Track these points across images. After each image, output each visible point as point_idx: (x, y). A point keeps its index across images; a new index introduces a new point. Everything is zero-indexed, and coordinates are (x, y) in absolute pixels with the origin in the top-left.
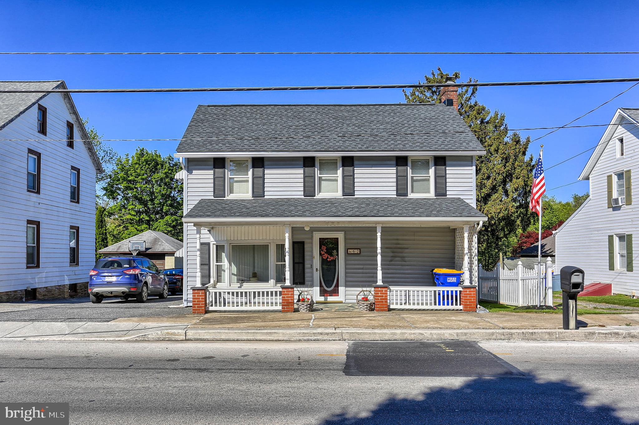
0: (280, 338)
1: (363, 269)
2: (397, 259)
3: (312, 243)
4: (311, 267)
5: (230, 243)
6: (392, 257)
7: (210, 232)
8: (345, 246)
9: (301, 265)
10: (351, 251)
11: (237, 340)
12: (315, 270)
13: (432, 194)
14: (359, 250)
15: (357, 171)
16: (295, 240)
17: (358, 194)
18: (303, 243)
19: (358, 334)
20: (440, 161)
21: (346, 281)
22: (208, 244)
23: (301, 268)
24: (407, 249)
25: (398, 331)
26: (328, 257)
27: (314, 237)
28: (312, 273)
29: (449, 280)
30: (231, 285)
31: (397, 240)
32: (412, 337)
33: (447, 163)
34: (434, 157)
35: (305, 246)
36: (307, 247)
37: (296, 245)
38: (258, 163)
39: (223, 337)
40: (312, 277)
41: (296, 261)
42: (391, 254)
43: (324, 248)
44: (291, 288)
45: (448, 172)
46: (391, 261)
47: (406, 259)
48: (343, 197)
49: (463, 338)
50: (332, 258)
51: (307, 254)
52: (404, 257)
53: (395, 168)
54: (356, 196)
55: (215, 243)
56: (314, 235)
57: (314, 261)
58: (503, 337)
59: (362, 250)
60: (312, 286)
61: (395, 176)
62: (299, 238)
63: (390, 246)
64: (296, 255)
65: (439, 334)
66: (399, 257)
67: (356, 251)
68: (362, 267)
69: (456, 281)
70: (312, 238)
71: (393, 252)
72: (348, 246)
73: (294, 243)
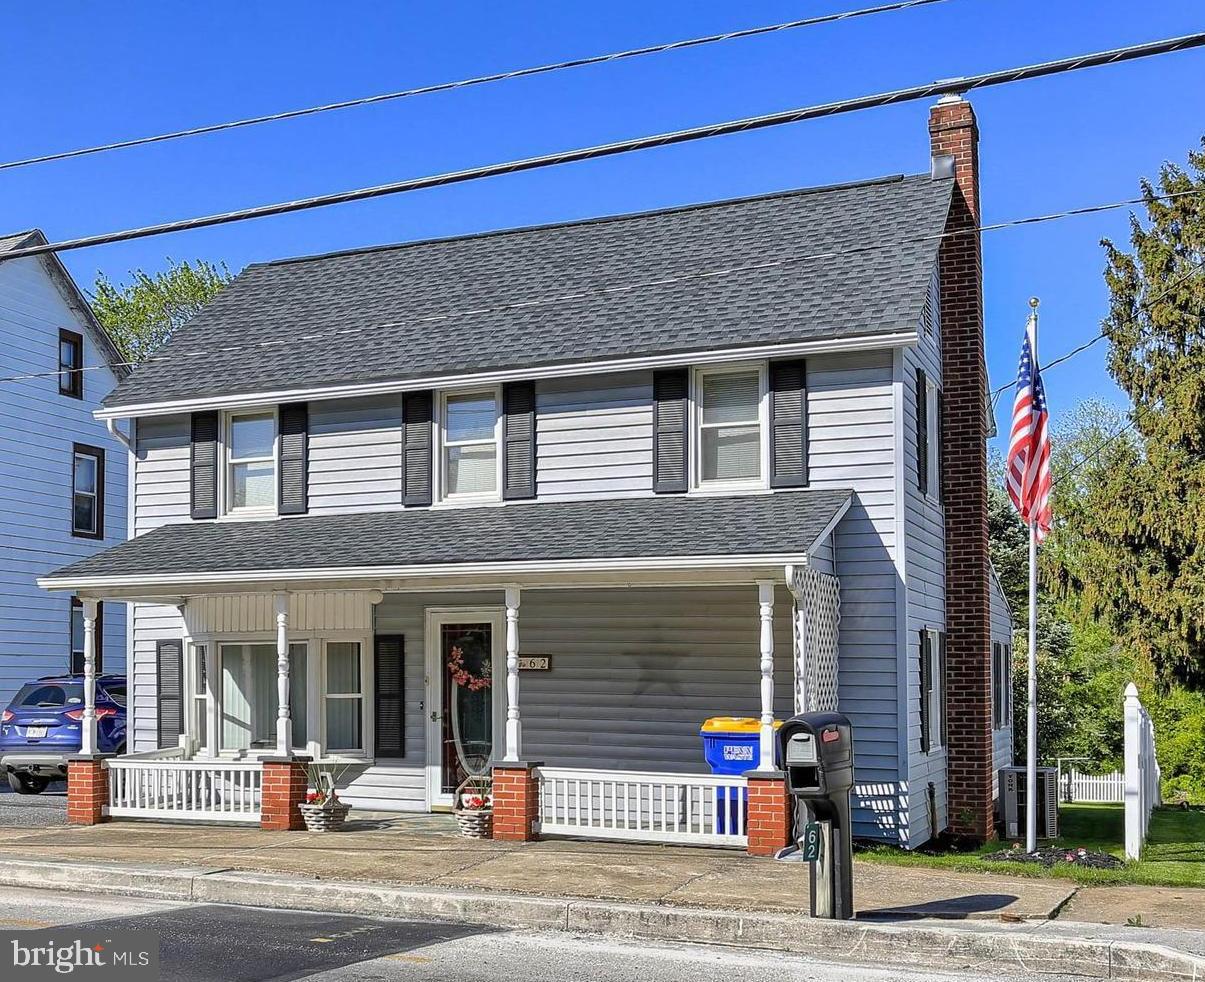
1: (557, 715)
2: (658, 686)
3: (422, 639)
4: (422, 708)
5: (218, 642)
6: (641, 680)
7: (183, 612)
9: (395, 702)
12: (428, 715)
13: (761, 485)
14: (547, 659)
15: (545, 422)
16: (381, 632)
17: (547, 494)
18: (398, 641)
20: (789, 374)
22: (179, 643)
23: (396, 710)
24: (685, 654)
26: (468, 680)
27: (428, 623)
28: (423, 725)
29: (730, 753)
30: (221, 755)
31: (657, 627)
33: (811, 378)
34: (770, 363)
35: (407, 649)
36: (409, 649)
37: (383, 645)
38: (293, 419)
40: (423, 736)
41: (384, 690)
42: (638, 672)
43: (457, 652)
45: (813, 407)
46: (639, 693)
47: (685, 686)
48: (504, 503)
50: (480, 683)
51: (410, 669)
52: (677, 681)
53: (650, 408)
54: (540, 500)
55: (194, 639)
56: (428, 615)
59: (556, 659)
60: (422, 763)
61: (649, 431)
62: (391, 626)
63: (631, 646)
64: (384, 674)
66: (662, 680)
67: (539, 663)
68: (556, 709)
69: (751, 756)
70: (422, 626)
71: (644, 666)
73: (379, 639)
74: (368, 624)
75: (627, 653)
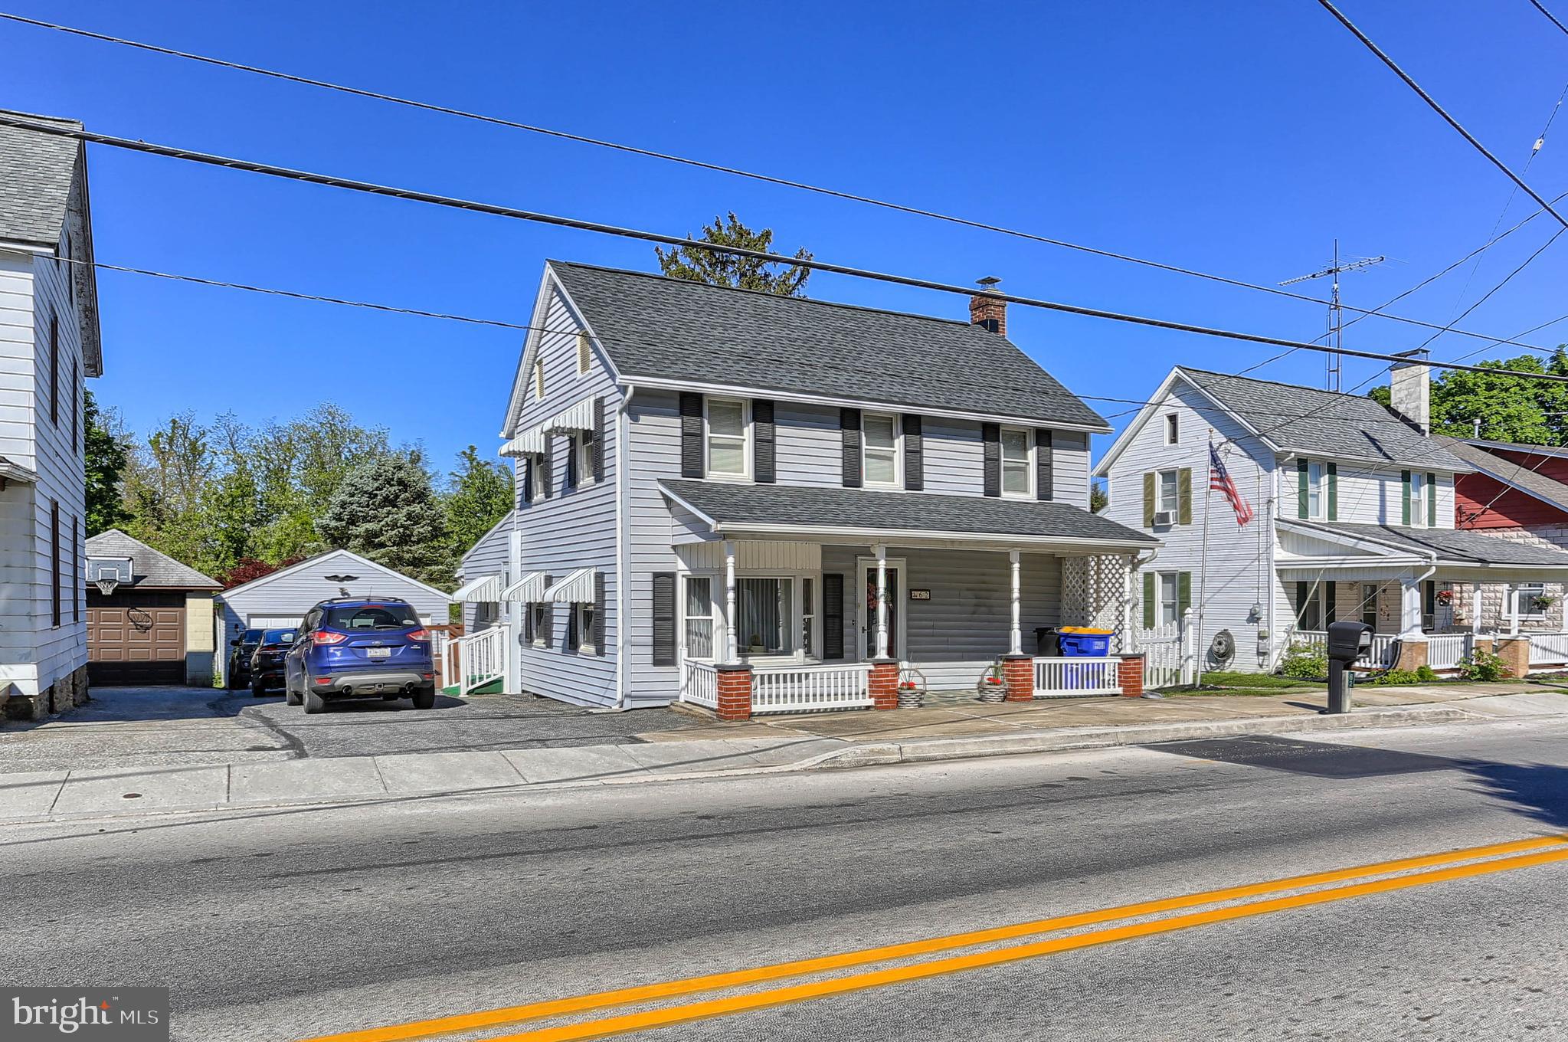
0: (1040, 748)
1: (933, 627)
2: (983, 609)
3: (856, 576)
4: (854, 624)
6: (976, 605)
7: (676, 552)
8: (908, 586)
9: (837, 620)
10: (916, 595)
11: (980, 756)
12: (860, 630)
13: (1031, 495)
14: (928, 592)
15: (928, 443)
16: (828, 572)
17: (929, 488)
18: (840, 578)
19: (1136, 732)
20: (1043, 437)
21: (909, 651)
22: (672, 576)
23: (837, 627)
24: (996, 591)
25: (1181, 726)
27: (858, 568)
28: (855, 636)
31: (983, 574)
32: (1198, 734)
34: (1036, 430)
36: (846, 583)
37: (829, 581)
38: (764, 411)
39: (959, 751)
40: (855, 644)
41: (830, 612)
42: (974, 601)
44: (892, 664)
46: (974, 613)
48: (905, 492)
49: (1252, 732)
51: (846, 597)
52: (992, 606)
53: (982, 444)
54: (925, 492)
55: (689, 573)
56: (858, 562)
57: (859, 611)
58: (1293, 727)
59: (932, 592)
61: (982, 457)
62: (836, 568)
64: (829, 601)
65: (1226, 728)
66: (985, 606)
67: (925, 595)
68: (931, 623)
69: (1104, 647)
70: (855, 568)
71: (976, 597)
72: (915, 585)
73: (826, 577)
74: (819, 567)
75: (968, 590)
